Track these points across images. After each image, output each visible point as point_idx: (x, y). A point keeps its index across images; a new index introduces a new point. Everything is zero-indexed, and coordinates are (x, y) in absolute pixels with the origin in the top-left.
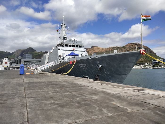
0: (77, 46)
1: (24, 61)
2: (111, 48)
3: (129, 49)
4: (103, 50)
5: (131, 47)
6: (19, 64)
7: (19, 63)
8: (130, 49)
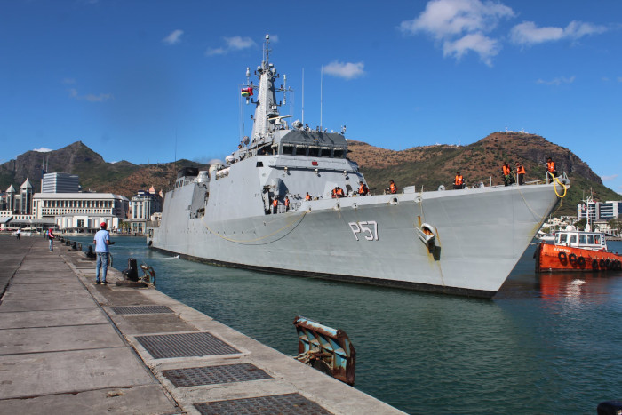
0: (326, 153)
1: (45, 202)
2: (421, 151)
3: (496, 157)
4: (388, 159)
5: (504, 146)
6: (24, 214)
7: (20, 210)
8: (501, 155)
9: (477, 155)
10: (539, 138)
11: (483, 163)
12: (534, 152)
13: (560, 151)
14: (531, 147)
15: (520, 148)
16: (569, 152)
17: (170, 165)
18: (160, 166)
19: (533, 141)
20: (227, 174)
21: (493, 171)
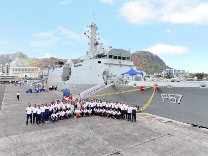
1: (14, 69)
3: (138, 57)
6: (6, 73)
9: (133, 57)
10: (149, 52)
11: (135, 59)
12: (148, 56)
13: (155, 56)
14: (147, 55)
15: (144, 55)
16: (157, 56)
17: (48, 59)
18: (46, 59)
19: (148, 53)
20: (81, 65)
21: (137, 61)
